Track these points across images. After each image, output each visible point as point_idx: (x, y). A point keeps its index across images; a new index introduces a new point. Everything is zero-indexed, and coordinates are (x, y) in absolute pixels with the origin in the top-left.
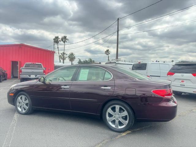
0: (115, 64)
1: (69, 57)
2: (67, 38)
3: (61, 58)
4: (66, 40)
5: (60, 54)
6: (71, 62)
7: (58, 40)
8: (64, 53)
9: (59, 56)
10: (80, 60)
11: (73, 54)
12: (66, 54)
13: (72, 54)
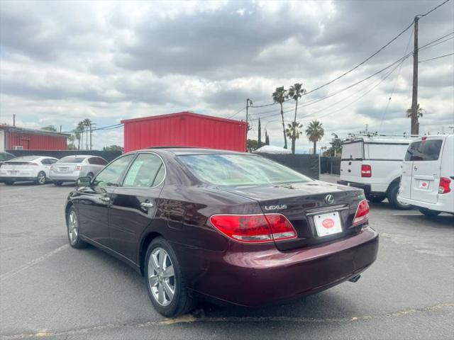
0: (360, 143)
1: (309, 132)
2: (302, 88)
3: (289, 135)
4: (301, 94)
5: (287, 127)
6: (313, 143)
7: (282, 95)
8: (295, 124)
9: (284, 132)
10: (337, 136)
11: (318, 123)
12: (300, 125)
13: (316, 124)
